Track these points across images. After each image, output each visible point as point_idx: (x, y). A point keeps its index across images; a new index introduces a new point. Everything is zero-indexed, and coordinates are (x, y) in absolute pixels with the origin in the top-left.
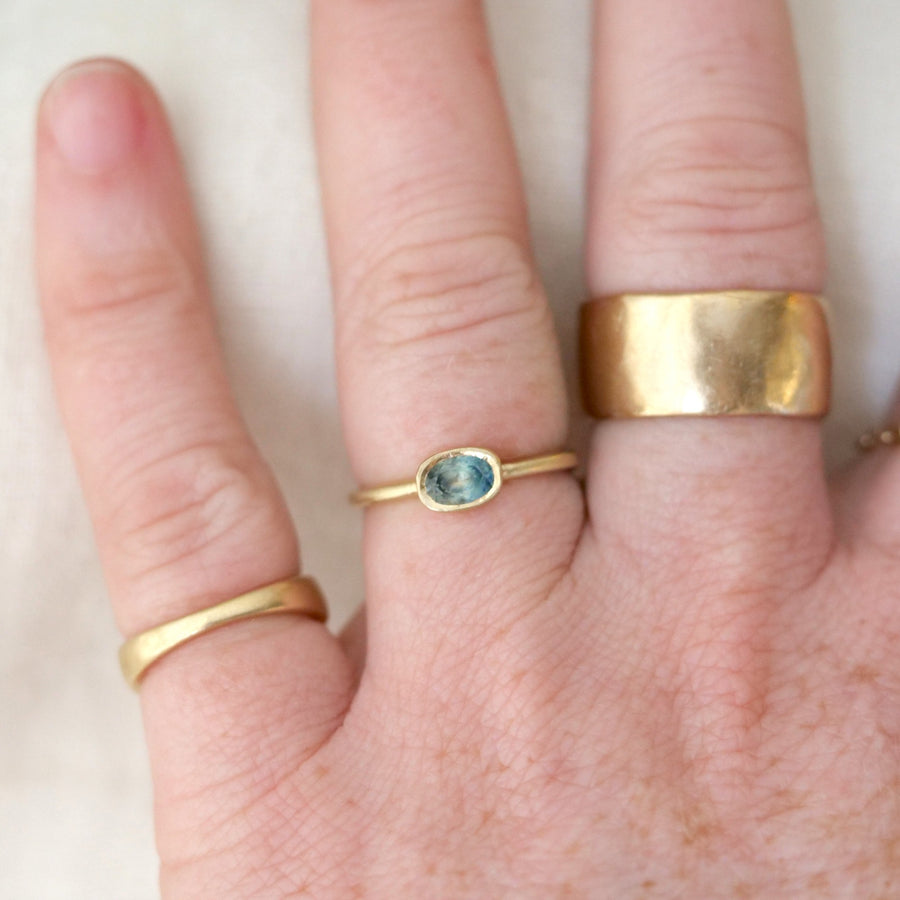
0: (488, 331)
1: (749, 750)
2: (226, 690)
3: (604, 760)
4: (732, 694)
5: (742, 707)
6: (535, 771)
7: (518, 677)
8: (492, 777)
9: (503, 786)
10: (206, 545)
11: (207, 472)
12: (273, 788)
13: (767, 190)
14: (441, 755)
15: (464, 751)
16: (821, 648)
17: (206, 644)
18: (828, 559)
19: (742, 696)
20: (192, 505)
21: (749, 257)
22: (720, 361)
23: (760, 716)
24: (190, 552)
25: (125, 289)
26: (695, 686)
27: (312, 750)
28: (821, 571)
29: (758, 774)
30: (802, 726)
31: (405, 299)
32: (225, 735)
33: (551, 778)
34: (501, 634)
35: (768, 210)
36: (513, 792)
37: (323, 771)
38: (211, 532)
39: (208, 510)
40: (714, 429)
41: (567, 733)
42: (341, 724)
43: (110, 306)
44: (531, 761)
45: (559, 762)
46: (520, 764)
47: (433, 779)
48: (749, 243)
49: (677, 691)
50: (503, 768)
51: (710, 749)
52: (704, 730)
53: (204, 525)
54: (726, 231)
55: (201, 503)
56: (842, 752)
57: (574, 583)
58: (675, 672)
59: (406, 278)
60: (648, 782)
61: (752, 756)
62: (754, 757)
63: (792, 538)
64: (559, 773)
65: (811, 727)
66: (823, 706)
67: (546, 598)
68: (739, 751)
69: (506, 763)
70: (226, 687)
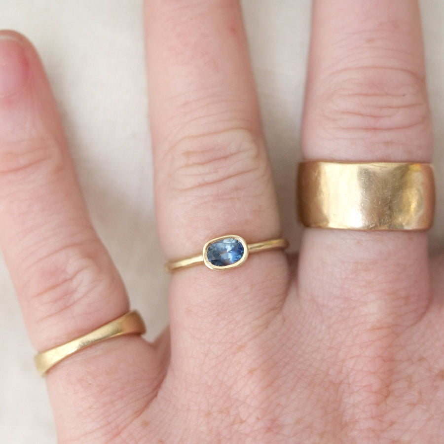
0: (231, 183)
1: (379, 417)
2: (90, 384)
3: (299, 421)
4: (370, 385)
5: (376, 392)
6: (260, 425)
7: (251, 372)
8: (236, 427)
9: (242, 432)
10: (75, 303)
11: (73, 262)
12: (118, 434)
13: (398, 107)
14: (209, 414)
15: (221, 412)
16: (421, 359)
17: (78, 359)
18: (427, 308)
19: (376, 386)
20: (65, 281)
21: (387, 143)
22: (368, 201)
23: (387, 397)
24: (66, 308)
25: (23, 161)
26: (351, 381)
27: (139, 412)
28: (423, 314)
29: (382, 431)
30: (408, 404)
31: (187, 166)
32: (90, 408)
33: (269, 429)
34: (241, 347)
35: (399, 118)
36: (247, 435)
37: (146, 424)
38: (77, 296)
39: (75, 283)
40: (365, 237)
41: (278, 405)
42: (156, 395)
43: (16, 170)
44: (258, 419)
45: (273, 421)
46: (252, 420)
47: (203, 428)
48: (387, 136)
49: (341, 383)
50: (242, 422)
51: (357, 417)
52: (354, 406)
53: (73, 292)
54: (375, 129)
55: (71, 279)
56: (429, 420)
57: (284, 320)
58: (340, 372)
59: (188, 154)
60: (322, 435)
61: (379, 420)
62: (381, 421)
63: (407, 298)
64: (273, 427)
65: (413, 405)
66: (420, 393)
67: (267, 328)
68: (373, 418)
69: (244, 420)
70: (90, 382)
